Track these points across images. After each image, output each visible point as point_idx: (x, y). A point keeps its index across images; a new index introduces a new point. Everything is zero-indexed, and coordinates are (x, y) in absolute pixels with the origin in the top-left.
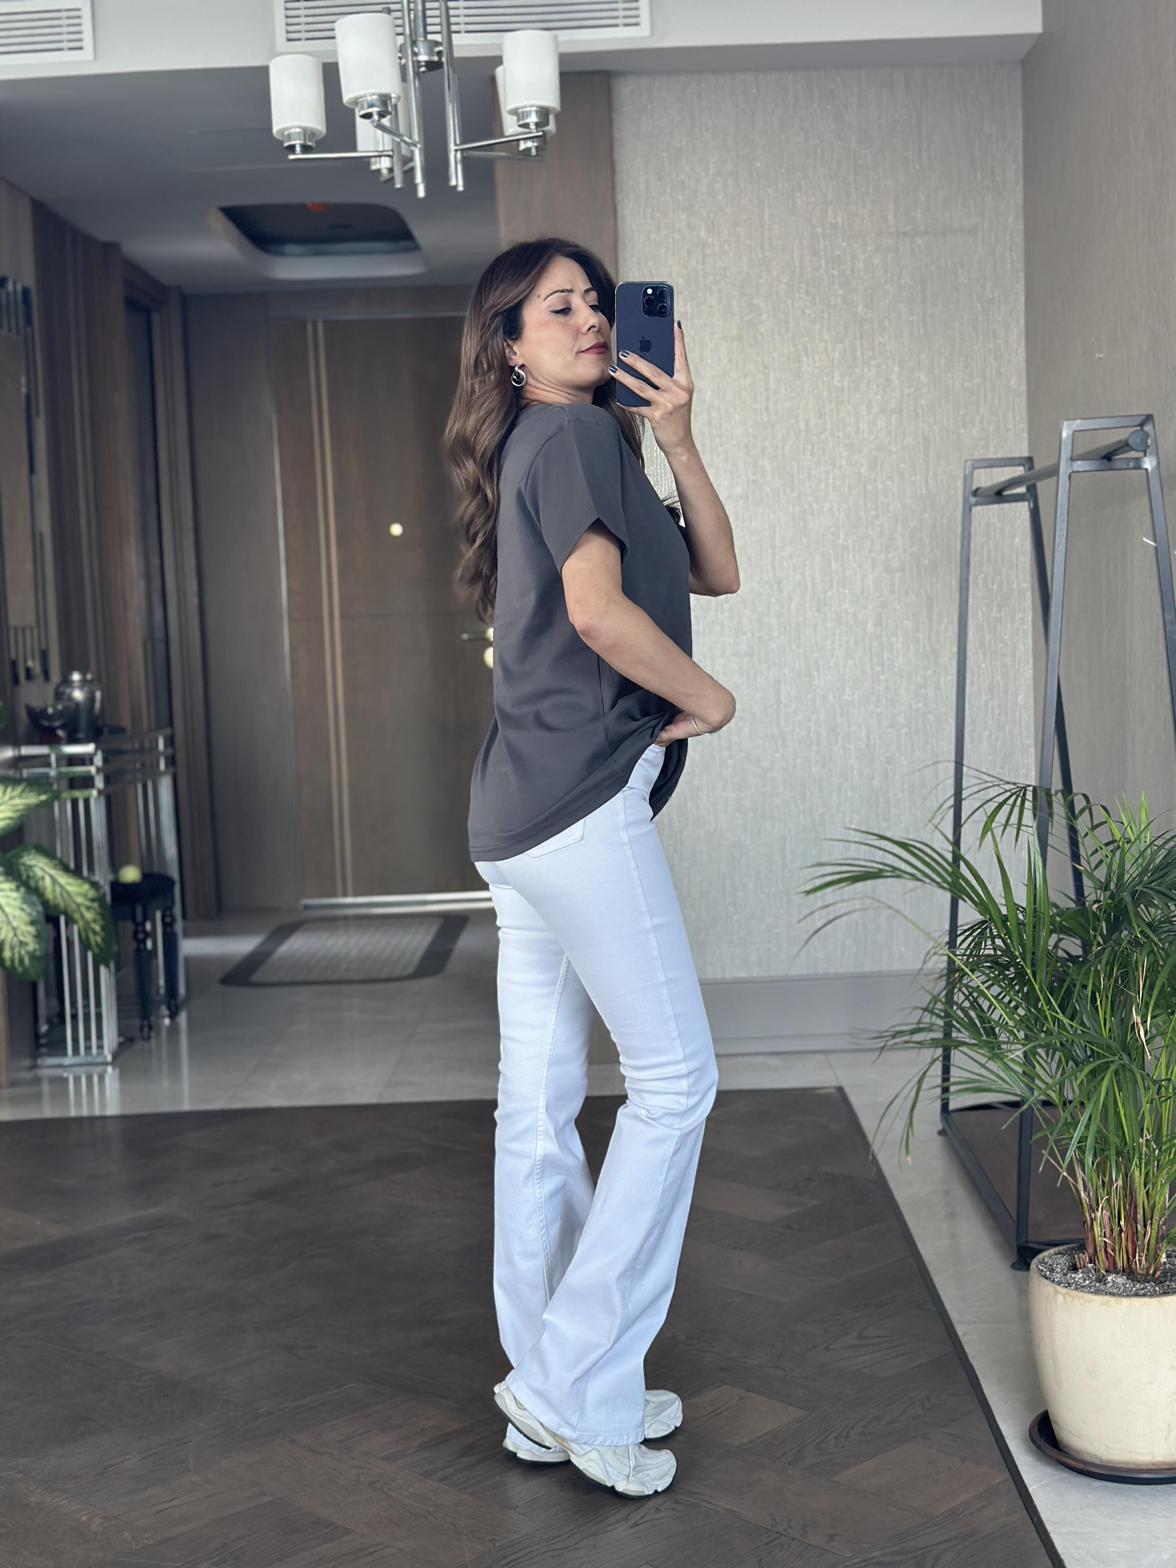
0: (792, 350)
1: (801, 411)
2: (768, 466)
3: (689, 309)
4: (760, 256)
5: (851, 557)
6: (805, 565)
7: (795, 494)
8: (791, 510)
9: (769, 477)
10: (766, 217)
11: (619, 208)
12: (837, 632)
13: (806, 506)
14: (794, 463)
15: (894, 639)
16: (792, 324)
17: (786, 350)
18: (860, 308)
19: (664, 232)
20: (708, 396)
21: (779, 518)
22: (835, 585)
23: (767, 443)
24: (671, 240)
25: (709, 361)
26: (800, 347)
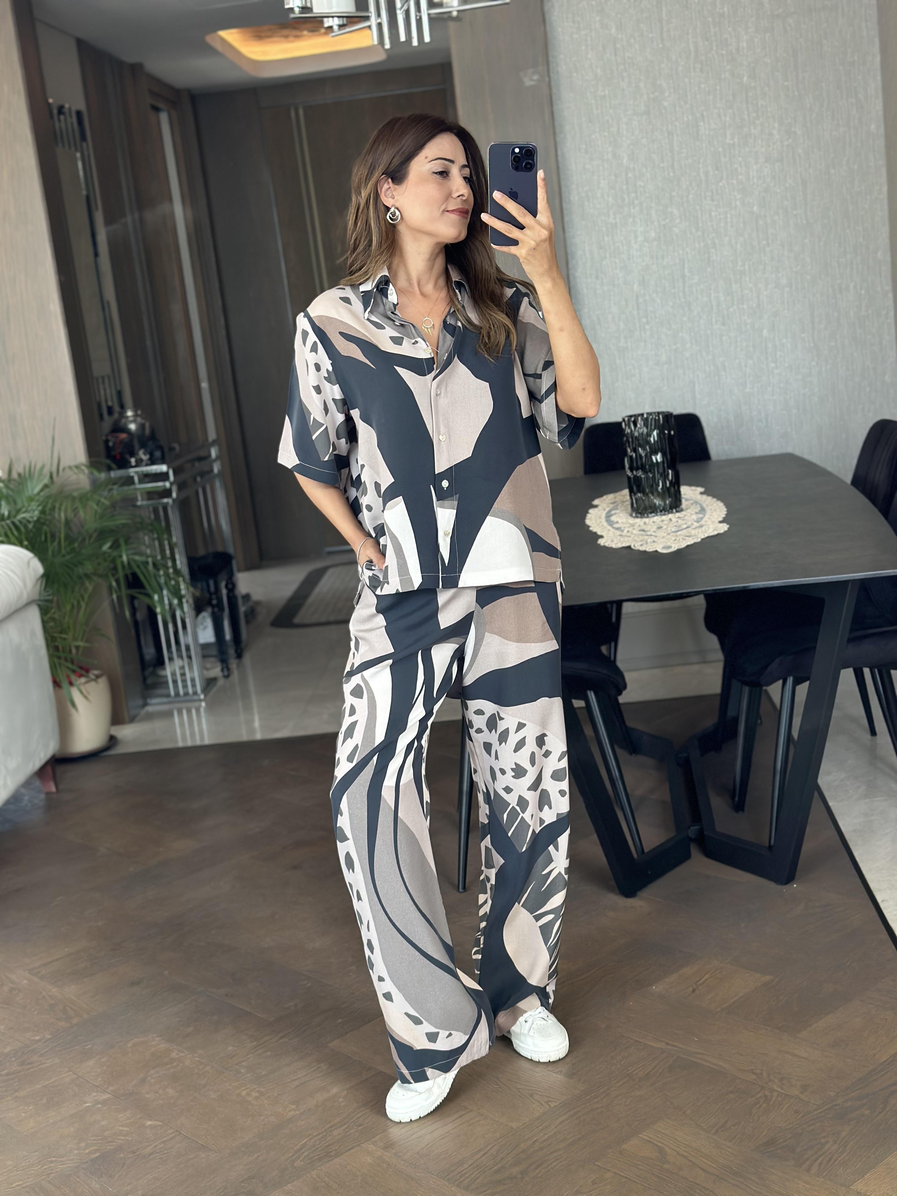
0: (690, 118)
1: (701, 166)
2: (676, 212)
3: (607, 92)
4: (661, 46)
5: (747, 279)
6: (710, 289)
7: (700, 233)
8: (697, 245)
9: (678, 221)
10: (664, 14)
11: (547, 16)
12: (739, 339)
13: (709, 242)
14: (698, 208)
15: (784, 341)
16: (689, 97)
17: (685, 119)
18: (745, 79)
19: (583, 32)
20: (625, 161)
21: (687, 253)
22: (736, 303)
23: (674, 194)
24: (589, 38)
25: (625, 133)
26: (698, 115)
